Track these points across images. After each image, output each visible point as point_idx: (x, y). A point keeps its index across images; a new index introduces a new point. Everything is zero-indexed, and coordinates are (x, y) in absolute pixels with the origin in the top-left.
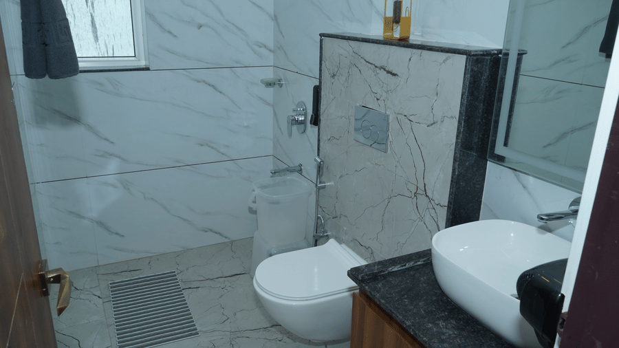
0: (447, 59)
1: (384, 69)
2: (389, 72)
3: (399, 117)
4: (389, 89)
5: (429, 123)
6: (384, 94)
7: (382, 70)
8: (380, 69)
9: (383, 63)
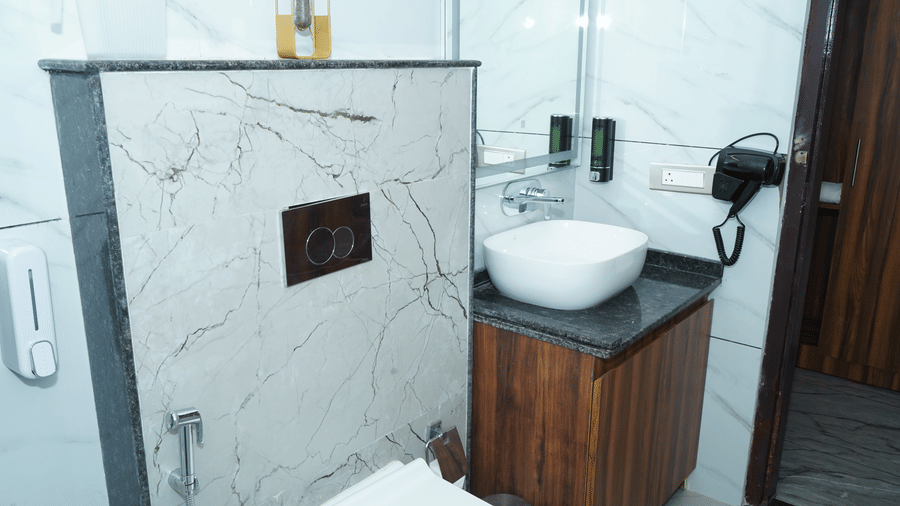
0: (449, 76)
1: (345, 115)
2: (355, 118)
3: (385, 187)
4: (359, 147)
5: (434, 172)
6: (350, 161)
7: (340, 117)
8: (335, 117)
9: (341, 104)
